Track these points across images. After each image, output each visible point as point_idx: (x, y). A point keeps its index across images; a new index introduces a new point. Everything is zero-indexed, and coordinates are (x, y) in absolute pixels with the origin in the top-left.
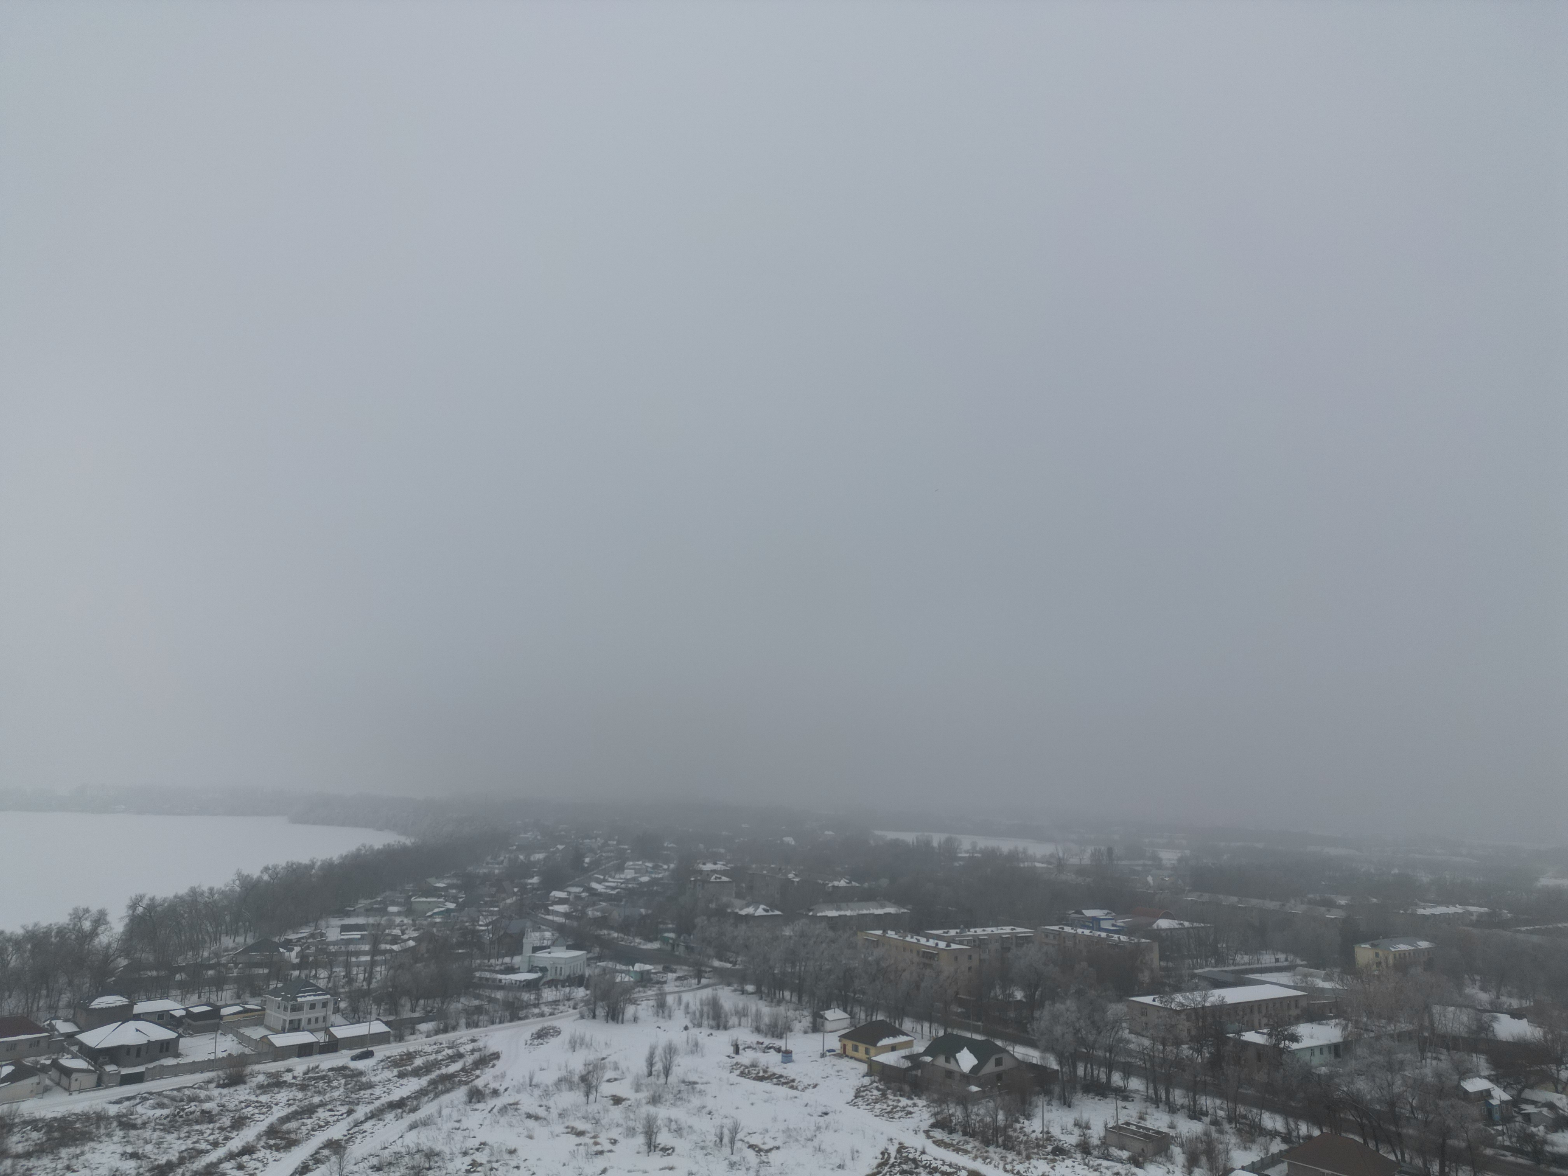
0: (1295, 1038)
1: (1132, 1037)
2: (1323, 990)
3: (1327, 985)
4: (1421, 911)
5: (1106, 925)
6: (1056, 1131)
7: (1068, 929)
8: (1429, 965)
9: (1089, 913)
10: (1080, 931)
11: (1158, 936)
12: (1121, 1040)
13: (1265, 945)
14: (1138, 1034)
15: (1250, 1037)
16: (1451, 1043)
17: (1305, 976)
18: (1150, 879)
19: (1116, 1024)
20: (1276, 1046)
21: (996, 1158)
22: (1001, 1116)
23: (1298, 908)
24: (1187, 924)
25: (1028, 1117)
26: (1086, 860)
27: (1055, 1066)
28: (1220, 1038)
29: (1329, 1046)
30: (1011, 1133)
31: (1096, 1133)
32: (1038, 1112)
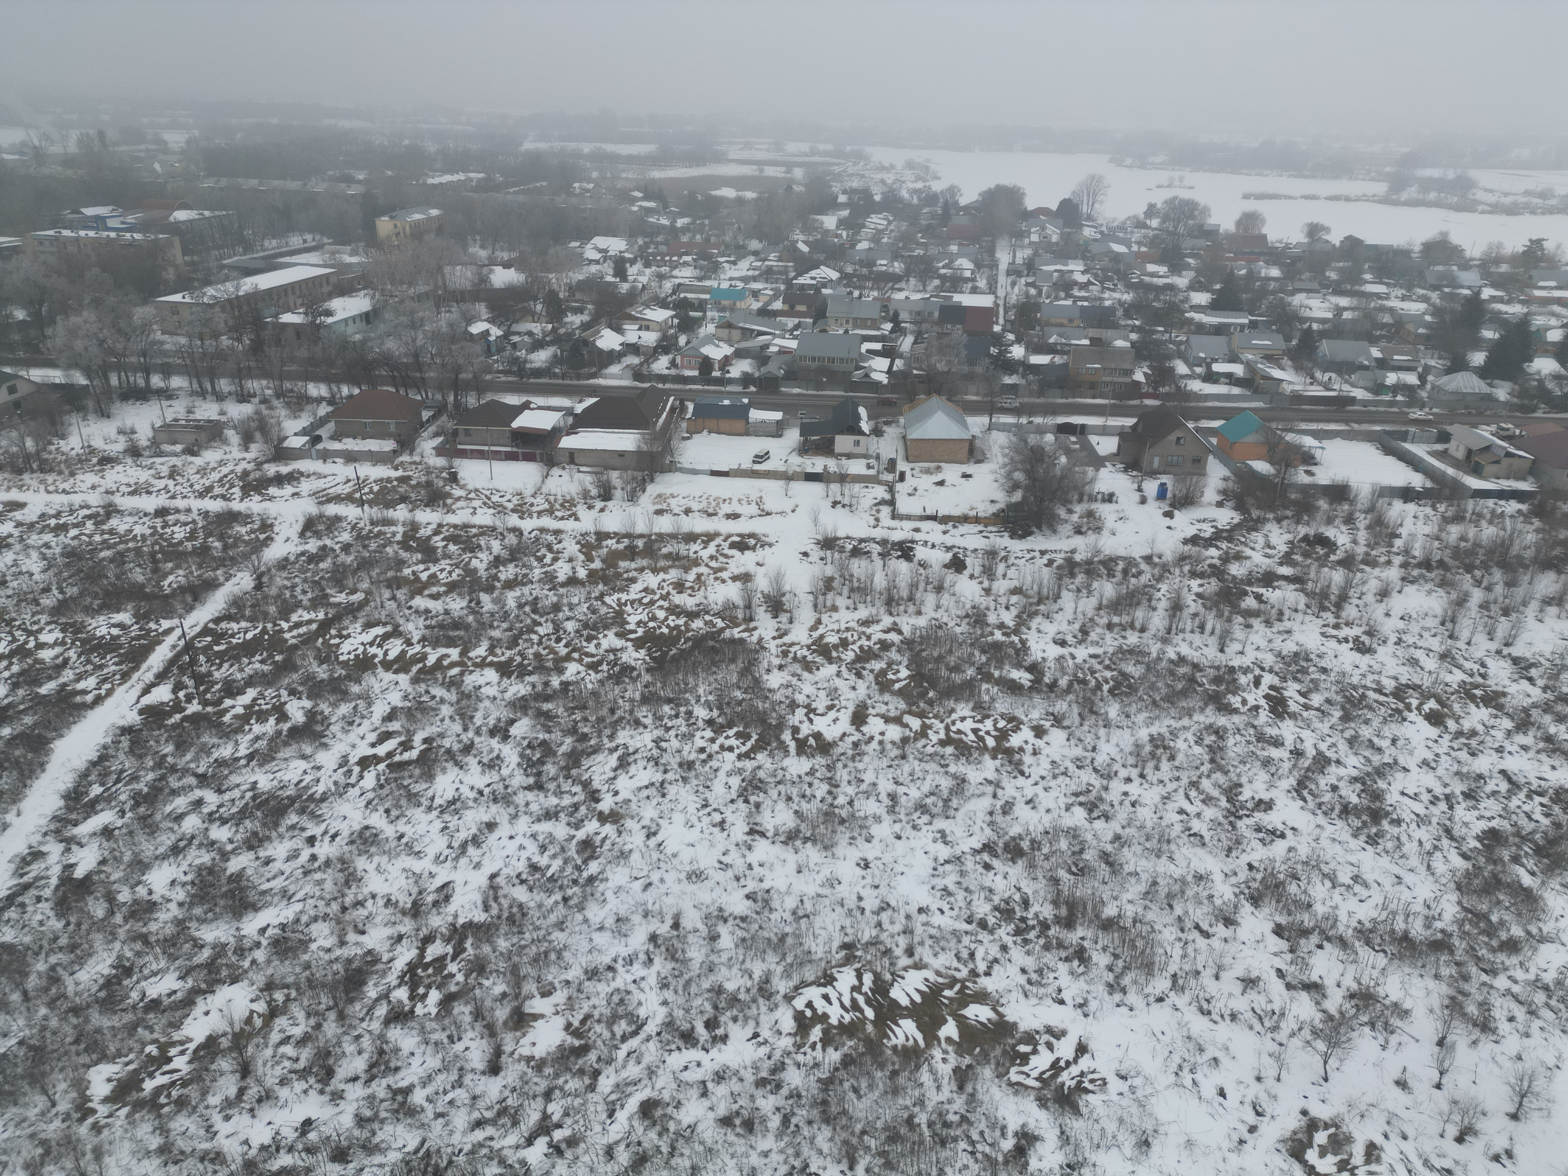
0: (329, 313)
1: (166, 337)
2: (350, 265)
3: (354, 260)
4: (430, 181)
5: (112, 223)
6: (98, 443)
7: (66, 233)
8: (440, 231)
9: (90, 212)
10: (82, 233)
11: (176, 229)
12: (154, 343)
13: (292, 228)
14: (171, 334)
15: (287, 318)
16: (459, 297)
17: (333, 253)
18: (157, 166)
19: (146, 328)
20: (313, 323)
21: (34, 483)
22: (29, 443)
23: (319, 187)
24: (207, 213)
25: (63, 437)
26: (73, 147)
27: (83, 381)
28: (258, 324)
29: (360, 315)
30: (45, 456)
31: (144, 436)
32: (74, 429)
